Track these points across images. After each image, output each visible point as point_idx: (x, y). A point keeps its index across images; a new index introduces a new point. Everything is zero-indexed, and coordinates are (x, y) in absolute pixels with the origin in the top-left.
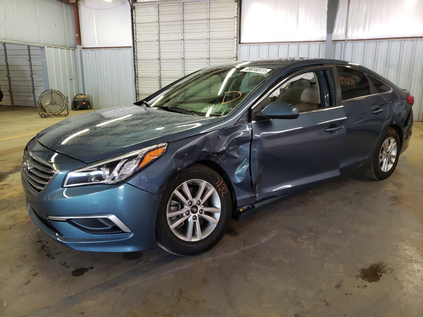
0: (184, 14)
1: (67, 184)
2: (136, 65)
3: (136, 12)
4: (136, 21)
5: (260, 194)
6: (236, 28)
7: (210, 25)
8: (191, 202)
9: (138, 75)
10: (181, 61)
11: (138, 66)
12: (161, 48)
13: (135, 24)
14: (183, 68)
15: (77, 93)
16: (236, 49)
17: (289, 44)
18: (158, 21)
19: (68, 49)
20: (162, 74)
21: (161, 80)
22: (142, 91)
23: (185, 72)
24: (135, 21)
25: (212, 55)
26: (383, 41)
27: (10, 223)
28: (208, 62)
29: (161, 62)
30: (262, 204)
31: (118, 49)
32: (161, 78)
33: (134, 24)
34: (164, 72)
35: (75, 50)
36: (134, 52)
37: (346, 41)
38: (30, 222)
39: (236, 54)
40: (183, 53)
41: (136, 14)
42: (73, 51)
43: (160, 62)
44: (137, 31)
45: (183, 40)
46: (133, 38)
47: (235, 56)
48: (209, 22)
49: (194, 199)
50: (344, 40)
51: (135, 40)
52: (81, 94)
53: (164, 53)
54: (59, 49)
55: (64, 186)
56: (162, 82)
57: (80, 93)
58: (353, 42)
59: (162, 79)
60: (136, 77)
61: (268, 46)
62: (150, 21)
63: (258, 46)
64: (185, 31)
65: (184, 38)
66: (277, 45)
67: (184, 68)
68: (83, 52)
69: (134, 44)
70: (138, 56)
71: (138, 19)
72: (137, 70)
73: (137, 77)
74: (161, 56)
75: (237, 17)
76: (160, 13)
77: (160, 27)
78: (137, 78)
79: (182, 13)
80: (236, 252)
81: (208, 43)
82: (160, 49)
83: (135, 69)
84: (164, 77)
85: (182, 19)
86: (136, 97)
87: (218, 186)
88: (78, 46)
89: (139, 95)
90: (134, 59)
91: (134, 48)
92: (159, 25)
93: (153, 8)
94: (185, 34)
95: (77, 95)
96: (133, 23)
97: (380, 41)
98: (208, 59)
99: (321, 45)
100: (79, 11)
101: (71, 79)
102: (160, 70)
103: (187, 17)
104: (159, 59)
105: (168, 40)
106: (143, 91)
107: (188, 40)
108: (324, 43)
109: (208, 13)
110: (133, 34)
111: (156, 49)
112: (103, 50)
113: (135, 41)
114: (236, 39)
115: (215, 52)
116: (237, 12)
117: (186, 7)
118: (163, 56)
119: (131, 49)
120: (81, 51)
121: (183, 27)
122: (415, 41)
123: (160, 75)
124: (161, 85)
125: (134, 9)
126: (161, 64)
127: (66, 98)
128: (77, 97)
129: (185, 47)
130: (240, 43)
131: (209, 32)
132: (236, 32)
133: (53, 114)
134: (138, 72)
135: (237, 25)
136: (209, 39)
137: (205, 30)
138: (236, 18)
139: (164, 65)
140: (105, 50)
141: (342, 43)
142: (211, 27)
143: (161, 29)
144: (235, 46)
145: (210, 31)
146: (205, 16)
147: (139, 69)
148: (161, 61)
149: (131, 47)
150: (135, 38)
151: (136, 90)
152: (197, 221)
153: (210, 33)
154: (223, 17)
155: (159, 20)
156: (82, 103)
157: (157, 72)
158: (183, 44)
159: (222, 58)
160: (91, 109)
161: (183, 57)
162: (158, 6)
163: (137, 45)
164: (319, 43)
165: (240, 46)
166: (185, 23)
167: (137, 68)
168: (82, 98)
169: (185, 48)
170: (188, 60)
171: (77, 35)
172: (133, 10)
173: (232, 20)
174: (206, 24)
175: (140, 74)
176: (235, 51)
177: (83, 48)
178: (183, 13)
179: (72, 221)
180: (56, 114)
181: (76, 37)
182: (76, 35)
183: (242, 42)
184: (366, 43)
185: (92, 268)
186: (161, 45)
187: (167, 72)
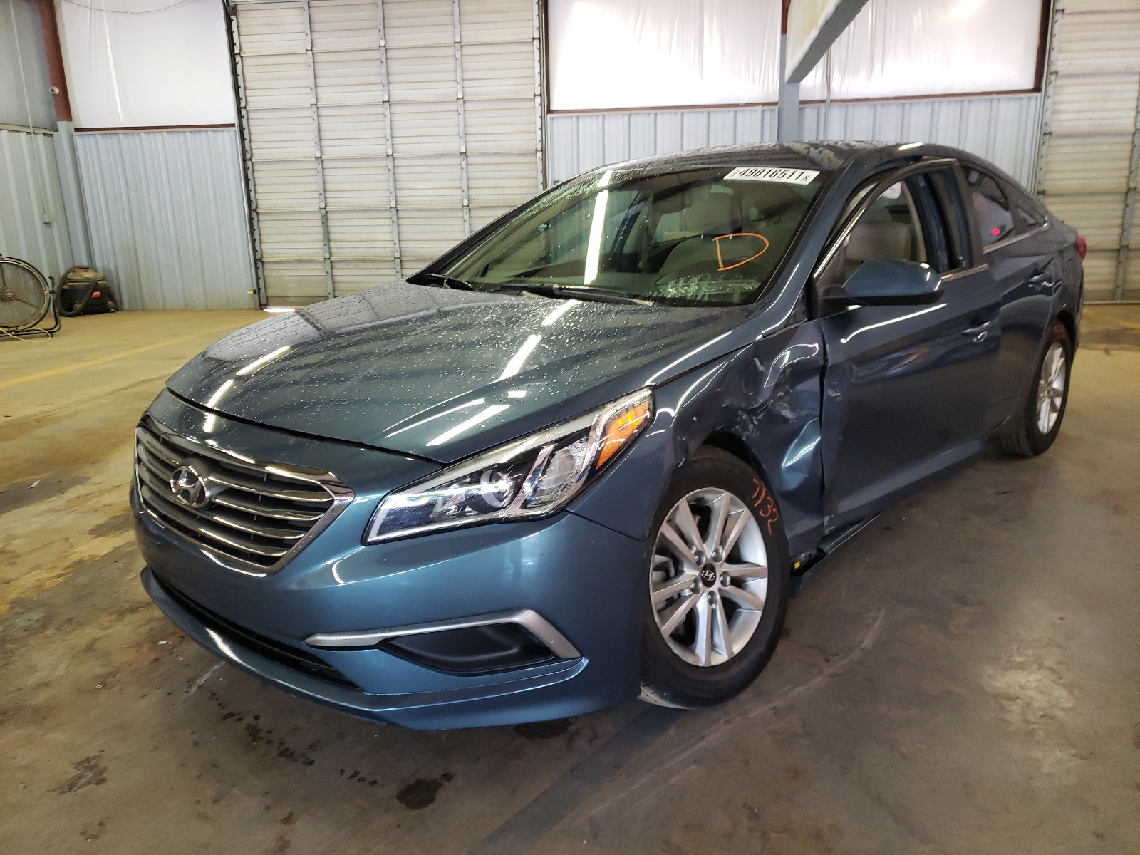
0: (388, 31)
1: (380, 533)
2: (250, 176)
3: (241, 24)
4: (244, 50)
5: (833, 516)
6: (537, 69)
7: (463, 61)
8: (699, 553)
9: (257, 207)
10: (384, 163)
11: (258, 181)
12: (324, 127)
13: (241, 57)
14: (392, 183)
15: (70, 266)
16: (541, 129)
17: (683, 114)
18: (311, 50)
19: (30, 133)
20: (329, 201)
21: (327, 219)
22: (271, 251)
23: (399, 193)
24: (240, 51)
25: (475, 145)
26: (919, 103)
27: (93, 668)
28: (464, 164)
29: (325, 167)
30: (839, 542)
31: (168, 132)
32: (327, 212)
33: (238, 59)
34: (338, 194)
35: (51, 135)
36: (243, 140)
37: (828, 102)
38: (157, 660)
39: (542, 141)
40: (390, 141)
41: (241, 29)
42: (46, 137)
43: (323, 168)
44: (247, 79)
45: (387, 104)
46: (238, 99)
47: (539, 147)
48: (461, 52)
49: (704, 545)
50: (822, 101)
51: (243, 104)
52: (85, 269)
53: (331, 143)
54: (22, 133)
55: (369, 540)
56: (331, 223)
57: (77, 264)
58: (847, 107)
59: (330, 216)
60: (252, 212)
61: (626, 118)
62: (286, 51)
63: (600, 118)
64: (392, 78)
65: (391, 97)
66: (652, 116)
67: (395, 181)
68: (79, 140)
69: (240, 117)
70: (254, 151)
71: (247, 45)
72: (256, 193)
73: (255, 211)
74: (325, 149)
75: (539, 39)
76: (315, 26)
77: (318, 66)
78: (254, 215)
79: (381, 27)
80: (817, 681)
81: (461, 112)
82: (320, 131)
83: (248, 191)
84: (335, 209)
85: (382, 43)
86: (257, 268)
87: (759, 502)
88: (62, 125)
89: (263, 262)
90: (244, 161)
91: (242, 129)
92: (314, 63)
93: (293, 12)
94: (392, 87)
95: (72, 270)
96: (233, 55)
97: (911, 104)
98: (463, 156)
99: (767, 115)
100: (58, 19)
101: (48, 224)
102: (325, 191)
103: (396, 39)
104: (320, 159)
105: (344, 103)
106: (277, 251)
107: (400, 103)
108: (773, 110)
109: (457, 29)
110: (236, 88)
111: (309, 131)
112: (143, 133)
113: (245, 108)
114: (538, 100)
115: (481, 138)
116: (538, 26)
117: (391, 10)
118: (330, 151)
119: (232, 132)
120: (71, 138)
121: (385, 68)
122: (995, 103)
123: (326, 203)
124: (329, 233)
125: (235, 14)
126: (327, 172)
127: (49, 281)
128: (70, 275)
129: (396, 124)
130: (549, 111)
131: (463, 80)
132: (538, 82)
133: (12, 329)
134: (258, 198)
135: (540, 61)
136: (462, 101)
137: (451, 76)
138: (536, 43)
139: (336, 177)
140: (152, 136)
141: (819, 109)
142: (466, 66)
143: (320, 72)
144: (539, 121)
145: (465, 78)
146: (446, 36)
147: (259, 190)
148: (326, 165)
149: (233, 125)
150: (244, 98)
151: (255, 251)
152: (719, 607)
153: (466, 84)
154: (498, 39)
155: (314, 47)
156: (89, 293)
157: (317, 195)
158: (388, 116)
159: (504, 152)
160: (117, 311)
161: (390, 152)
162: (309, 7)
163: (250, 121)
164: (760, 108)
165: (552, 118)
166: (391, 54)
167: (255, 185)
168: (87, 280)
169: (393, 127)
170: (404, 158)
171: (57, 91)
172: (233, 17)
173: (527, 48)
174: (452, 60)
175: (263, 206)
176: (539, 132)
177: (77, 130)
178: (384, 28)
179: (393, 642)
180: (20, 329)
181: (54, 95)
182: (53, 90)
183: (553, 108)
184: (879, 108)
185: (448, 777)
186: (323, 120)
187: (343, 194)
